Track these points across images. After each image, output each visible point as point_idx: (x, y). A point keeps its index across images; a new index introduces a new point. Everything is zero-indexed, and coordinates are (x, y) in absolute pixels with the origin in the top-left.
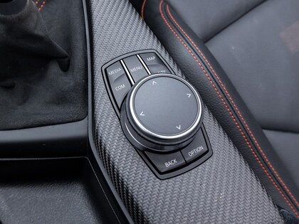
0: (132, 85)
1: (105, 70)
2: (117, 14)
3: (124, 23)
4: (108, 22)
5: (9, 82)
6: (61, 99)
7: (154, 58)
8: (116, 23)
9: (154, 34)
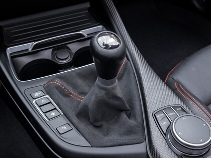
0: (170, 122)
1: (155, 115)
2: (157, 86)
3: (161, 91)
4: (153, 90)
5: (99, 124)
6: (130, 131)
7: (180, 109)
8: (157, 91)
9: (176, 95)
